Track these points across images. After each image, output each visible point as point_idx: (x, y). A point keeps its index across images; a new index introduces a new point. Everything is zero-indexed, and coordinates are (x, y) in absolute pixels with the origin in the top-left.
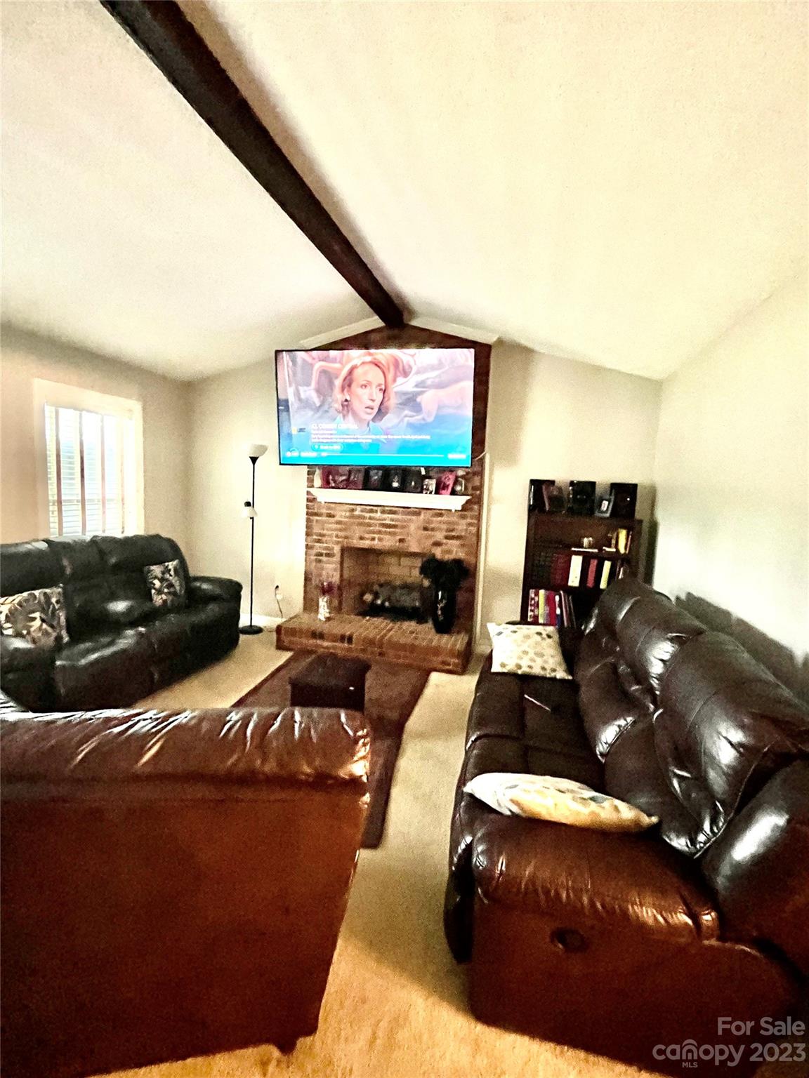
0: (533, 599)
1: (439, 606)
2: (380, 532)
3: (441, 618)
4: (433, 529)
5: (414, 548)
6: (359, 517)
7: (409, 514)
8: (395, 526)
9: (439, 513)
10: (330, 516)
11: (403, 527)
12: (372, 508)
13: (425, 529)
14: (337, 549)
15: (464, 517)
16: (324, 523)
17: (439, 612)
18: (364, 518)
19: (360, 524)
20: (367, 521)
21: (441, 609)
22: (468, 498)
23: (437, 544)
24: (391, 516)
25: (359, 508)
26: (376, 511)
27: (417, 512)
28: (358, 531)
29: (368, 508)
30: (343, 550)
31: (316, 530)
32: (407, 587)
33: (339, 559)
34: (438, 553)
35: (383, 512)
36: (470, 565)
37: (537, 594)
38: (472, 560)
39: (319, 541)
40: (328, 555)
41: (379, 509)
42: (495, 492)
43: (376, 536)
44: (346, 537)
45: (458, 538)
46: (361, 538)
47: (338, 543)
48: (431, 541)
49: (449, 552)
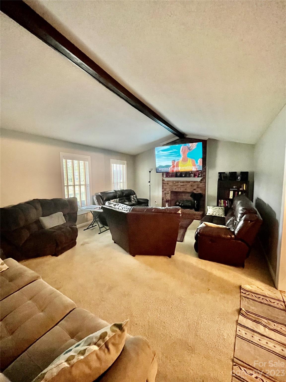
0: (220, 202)
1: (195, 204)
2: (180, 187)
3: (196, 207)
4: (193, 186)
5: (189, 191)
6: (174, 184)
7: (187, 182)
8: (184, 186)
9: (195, 182)
10: (168, 184)
11: (186, 186)
12: (178, 182)
13: (191, 186)
14: (170, 191)
15: (201, 183)
16: (166, 185)
17: (196, 206)
18: (176, 184)
19: (175, 186)
20: (177, 185)
21: (196, 205)
22: (202, 178)
23: (195, 190)
24: (183, 183)
25: (175, 182)
26: (179, 182)
27: (189, 182)
28: (175, 187)
29: (177, 182)
30: (171, 192)
31: (165, 187)
32: (187, 201)
33: (170, 194)
34: (195, 192)
35: (181, 182)
36: (203, 194)
37: (221, 201)
38: (204, 193)
39: (165, 190)
40: (167, 193)
41: (180, 182)
42: (209, 176)
43: (179, 188)
44: (172, 189)
45: (200, 188)
46: (176, 189)
47: (170, 190)
48: (193, 189)
49: (198, 191)
